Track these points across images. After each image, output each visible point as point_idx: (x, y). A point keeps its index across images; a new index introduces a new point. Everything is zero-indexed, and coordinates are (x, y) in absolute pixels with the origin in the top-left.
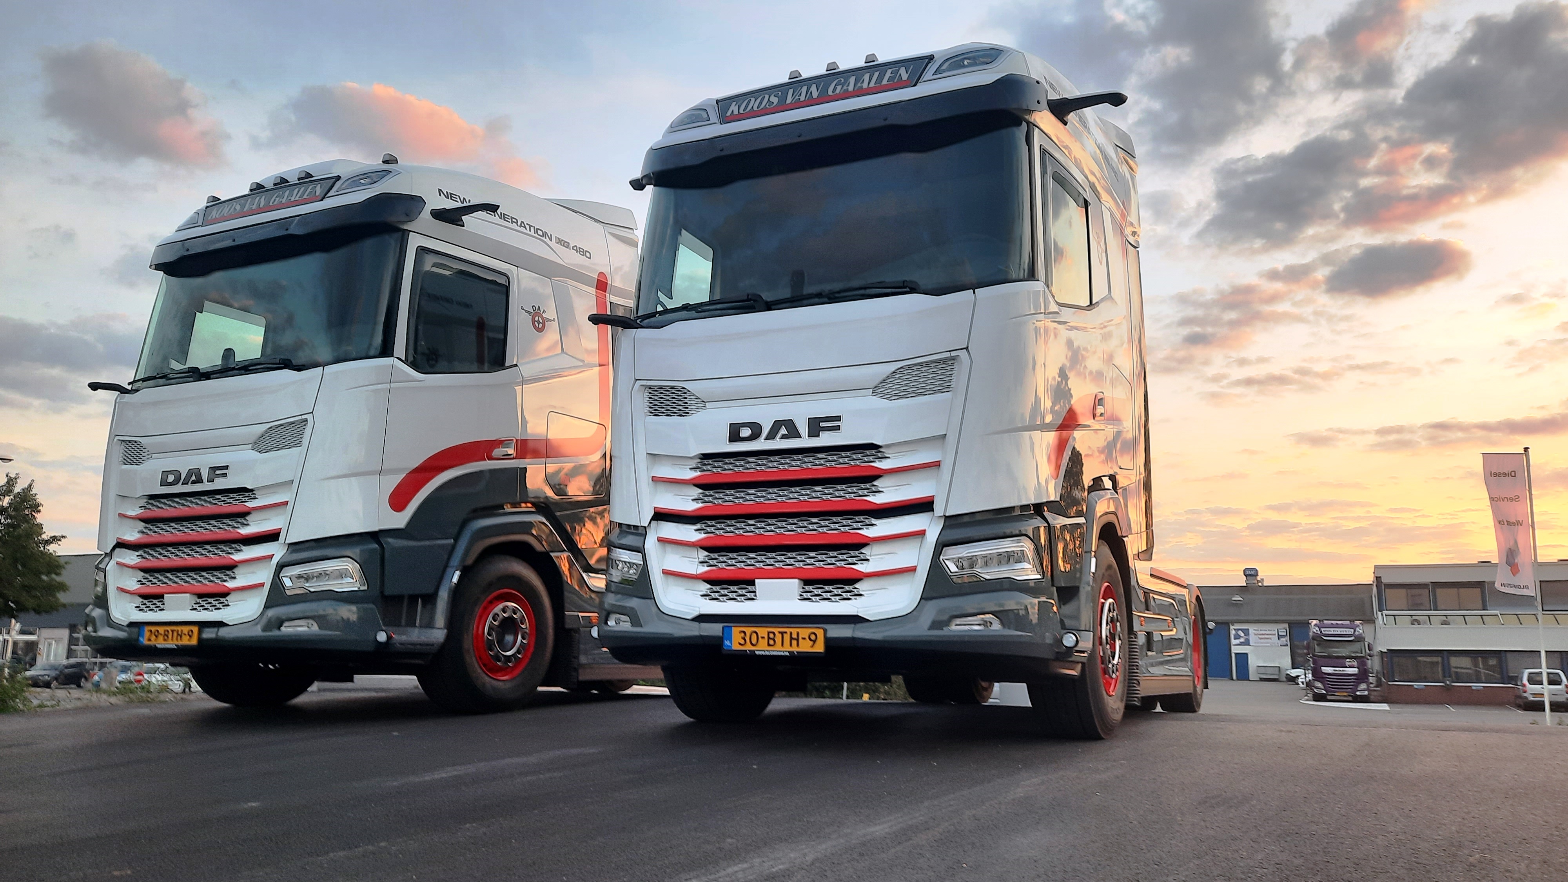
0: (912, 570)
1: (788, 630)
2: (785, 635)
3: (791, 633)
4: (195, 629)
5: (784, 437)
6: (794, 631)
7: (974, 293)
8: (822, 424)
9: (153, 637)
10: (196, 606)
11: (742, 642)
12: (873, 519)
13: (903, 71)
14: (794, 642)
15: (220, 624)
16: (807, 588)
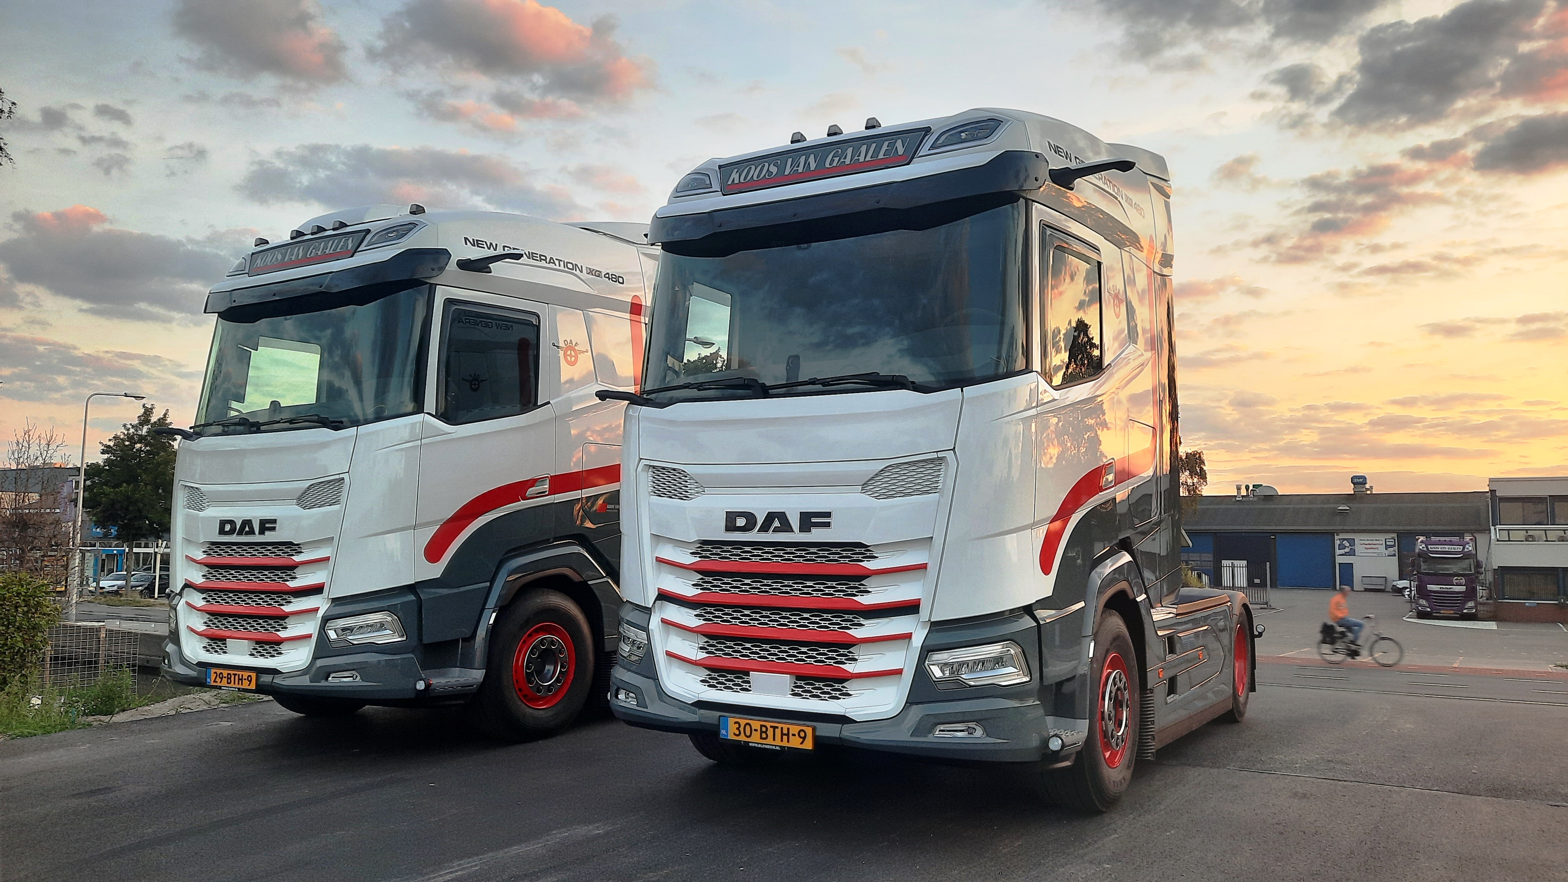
0: (899, 672)
1: (780, 726)
2: (776, 730)
3: (782, 728)
4: (254, 675)
5: (776, 530)
6: (785, 727)
7: (962, 391)
8: (813, 520)
9: (218, 680)
10: (254, 652)
11: (737, 733)
12: (862, 619)
13: (899, 144)
14: (785, 738)
15: (274, 672)
16: (799, 683)
